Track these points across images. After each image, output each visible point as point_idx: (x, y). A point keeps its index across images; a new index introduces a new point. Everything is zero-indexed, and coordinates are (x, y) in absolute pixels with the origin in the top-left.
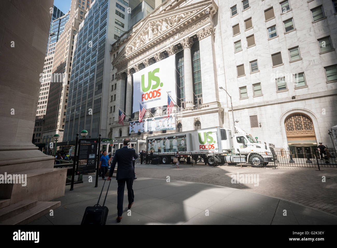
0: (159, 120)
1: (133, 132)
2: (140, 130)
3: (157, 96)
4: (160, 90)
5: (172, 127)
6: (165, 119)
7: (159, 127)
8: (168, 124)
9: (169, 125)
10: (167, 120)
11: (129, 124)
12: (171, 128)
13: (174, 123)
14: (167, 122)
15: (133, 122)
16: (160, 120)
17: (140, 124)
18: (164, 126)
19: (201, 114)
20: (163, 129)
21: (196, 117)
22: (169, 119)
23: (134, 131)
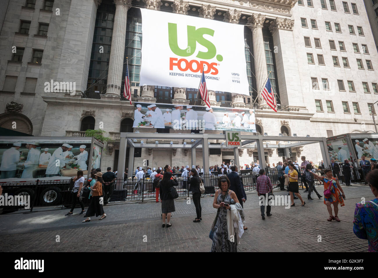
0: (223, 113)
1: (148, 124)
2: (171, 123)
3: (211, 72)
4: (217, 65)
5: (251, 129)
6: (237, 113)
7: (223, 125)
8: (242, 122)
9: (244, 125)
10: (240, 116)
11: (133, 105)
12: (248, 130)
13: (254, 123)
14: (240, 119)
15: (149, 105)
16: (226, 113)
17: (171, 112)
18: (234, 125)
19: (290, 118)
20: (232, 129)
21: (283, 120)
22: (243, 115)
23: (151, 124)
